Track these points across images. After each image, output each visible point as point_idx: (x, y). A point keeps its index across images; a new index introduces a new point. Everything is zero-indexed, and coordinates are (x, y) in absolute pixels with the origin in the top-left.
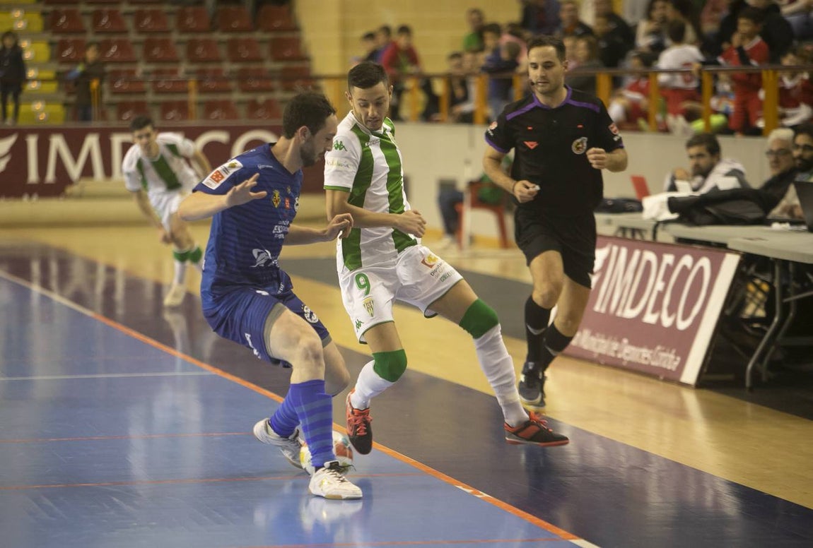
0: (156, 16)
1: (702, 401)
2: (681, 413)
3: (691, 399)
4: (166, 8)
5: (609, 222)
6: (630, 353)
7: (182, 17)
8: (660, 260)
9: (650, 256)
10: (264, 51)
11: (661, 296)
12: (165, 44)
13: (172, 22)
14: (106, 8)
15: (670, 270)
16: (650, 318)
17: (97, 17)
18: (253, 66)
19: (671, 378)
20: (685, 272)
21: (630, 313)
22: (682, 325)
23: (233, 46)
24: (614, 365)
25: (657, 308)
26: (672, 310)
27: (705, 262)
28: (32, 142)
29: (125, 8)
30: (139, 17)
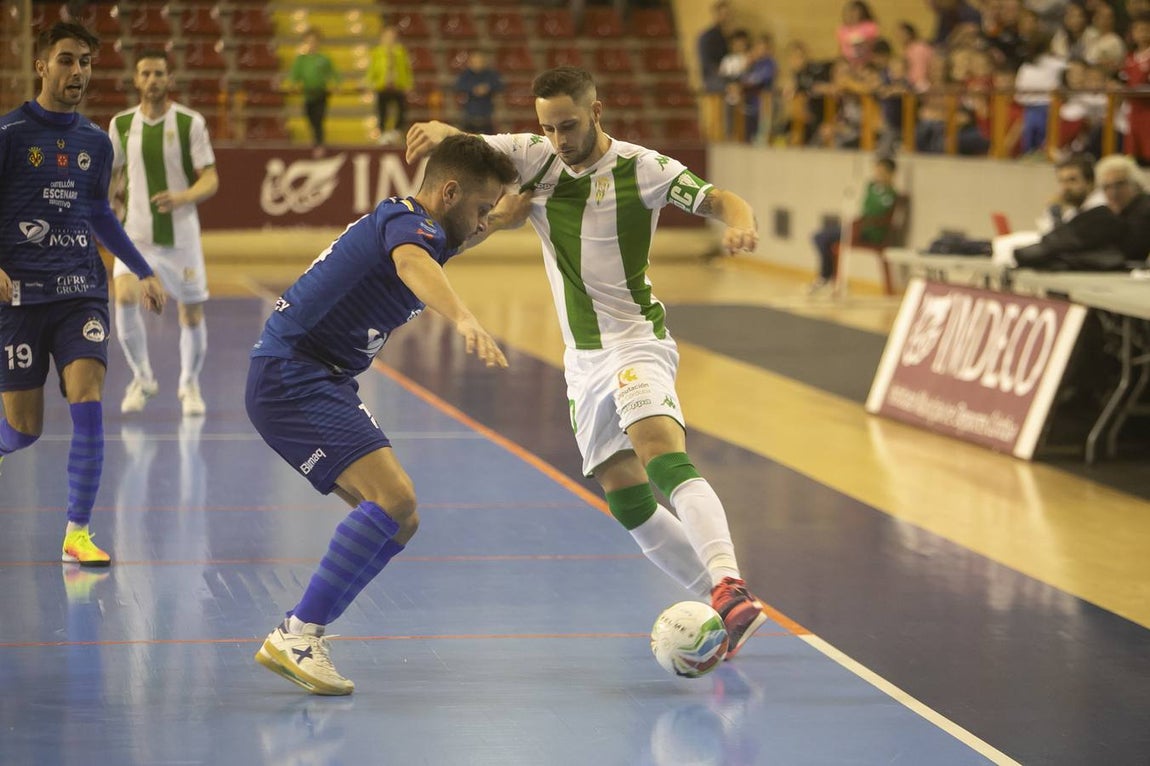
0: (514, 20)
1: (1037, 478)
2: (1015, 493)
3: (1026, 475)
4: (525, 10)
5: (959, 267)
6: (967, 420)
7: (541, 21)
8: (1004, 310)
9: (994, 307)
10: (636, 62)
11: (1002, 354)
12: (521, 53)
13: (530, 27)
14: (456, 11)
15: (1013, 323)
16: (989, 381)
17: (444, 19)
18: (622, 80)
19: (1006, 450)
20: (1029, 326)
21: (969, 374)
22: (1022, 388)
23: (600, 56)
24: (948, 434)
25: (998, 368)
26: (1013, 370)
27: (1049, 316)
28: (362, 164)
29: (477, 10)
30: (493, 20)
